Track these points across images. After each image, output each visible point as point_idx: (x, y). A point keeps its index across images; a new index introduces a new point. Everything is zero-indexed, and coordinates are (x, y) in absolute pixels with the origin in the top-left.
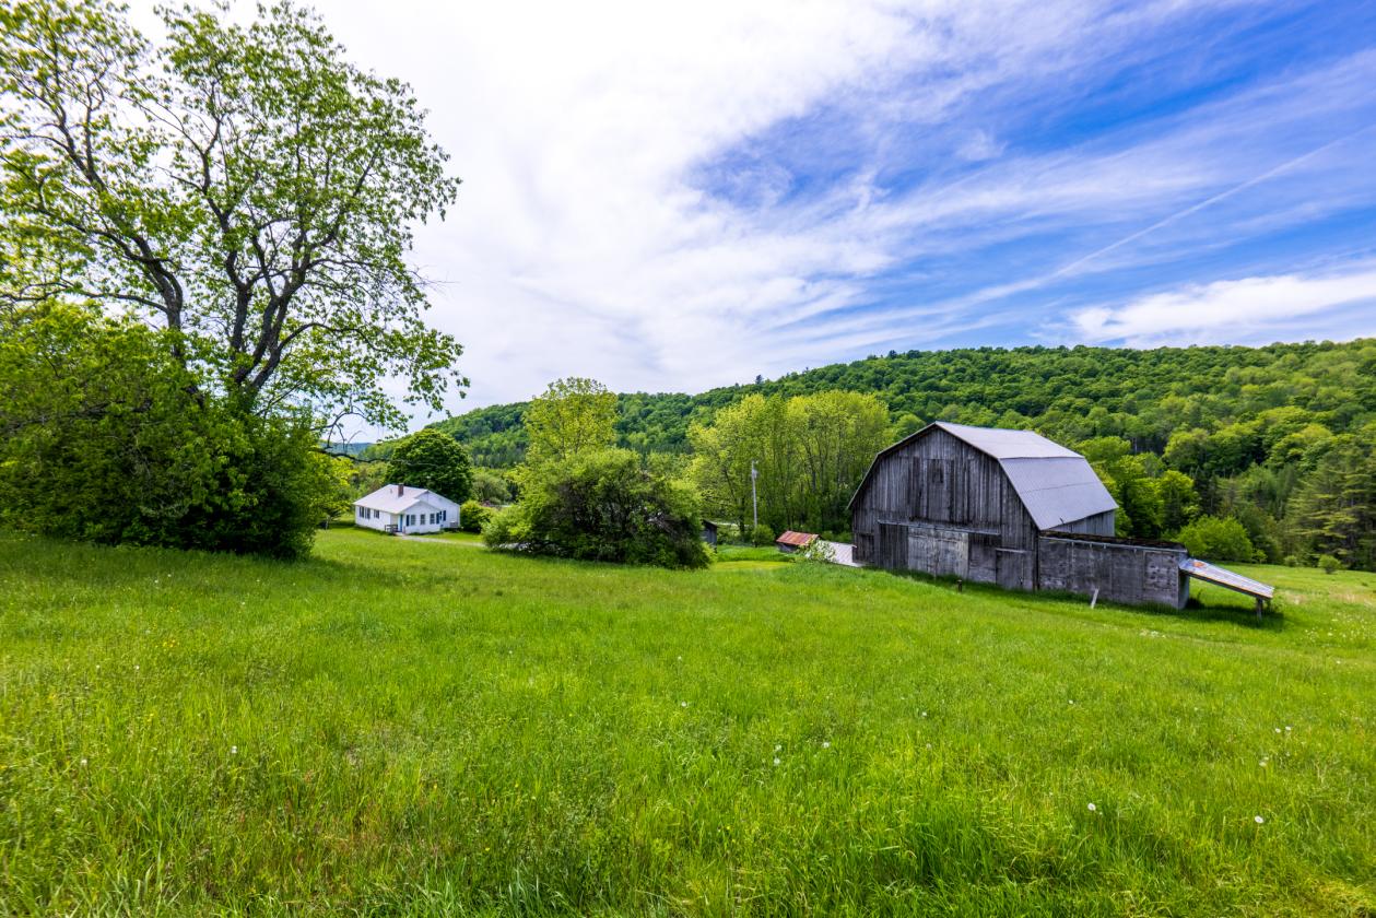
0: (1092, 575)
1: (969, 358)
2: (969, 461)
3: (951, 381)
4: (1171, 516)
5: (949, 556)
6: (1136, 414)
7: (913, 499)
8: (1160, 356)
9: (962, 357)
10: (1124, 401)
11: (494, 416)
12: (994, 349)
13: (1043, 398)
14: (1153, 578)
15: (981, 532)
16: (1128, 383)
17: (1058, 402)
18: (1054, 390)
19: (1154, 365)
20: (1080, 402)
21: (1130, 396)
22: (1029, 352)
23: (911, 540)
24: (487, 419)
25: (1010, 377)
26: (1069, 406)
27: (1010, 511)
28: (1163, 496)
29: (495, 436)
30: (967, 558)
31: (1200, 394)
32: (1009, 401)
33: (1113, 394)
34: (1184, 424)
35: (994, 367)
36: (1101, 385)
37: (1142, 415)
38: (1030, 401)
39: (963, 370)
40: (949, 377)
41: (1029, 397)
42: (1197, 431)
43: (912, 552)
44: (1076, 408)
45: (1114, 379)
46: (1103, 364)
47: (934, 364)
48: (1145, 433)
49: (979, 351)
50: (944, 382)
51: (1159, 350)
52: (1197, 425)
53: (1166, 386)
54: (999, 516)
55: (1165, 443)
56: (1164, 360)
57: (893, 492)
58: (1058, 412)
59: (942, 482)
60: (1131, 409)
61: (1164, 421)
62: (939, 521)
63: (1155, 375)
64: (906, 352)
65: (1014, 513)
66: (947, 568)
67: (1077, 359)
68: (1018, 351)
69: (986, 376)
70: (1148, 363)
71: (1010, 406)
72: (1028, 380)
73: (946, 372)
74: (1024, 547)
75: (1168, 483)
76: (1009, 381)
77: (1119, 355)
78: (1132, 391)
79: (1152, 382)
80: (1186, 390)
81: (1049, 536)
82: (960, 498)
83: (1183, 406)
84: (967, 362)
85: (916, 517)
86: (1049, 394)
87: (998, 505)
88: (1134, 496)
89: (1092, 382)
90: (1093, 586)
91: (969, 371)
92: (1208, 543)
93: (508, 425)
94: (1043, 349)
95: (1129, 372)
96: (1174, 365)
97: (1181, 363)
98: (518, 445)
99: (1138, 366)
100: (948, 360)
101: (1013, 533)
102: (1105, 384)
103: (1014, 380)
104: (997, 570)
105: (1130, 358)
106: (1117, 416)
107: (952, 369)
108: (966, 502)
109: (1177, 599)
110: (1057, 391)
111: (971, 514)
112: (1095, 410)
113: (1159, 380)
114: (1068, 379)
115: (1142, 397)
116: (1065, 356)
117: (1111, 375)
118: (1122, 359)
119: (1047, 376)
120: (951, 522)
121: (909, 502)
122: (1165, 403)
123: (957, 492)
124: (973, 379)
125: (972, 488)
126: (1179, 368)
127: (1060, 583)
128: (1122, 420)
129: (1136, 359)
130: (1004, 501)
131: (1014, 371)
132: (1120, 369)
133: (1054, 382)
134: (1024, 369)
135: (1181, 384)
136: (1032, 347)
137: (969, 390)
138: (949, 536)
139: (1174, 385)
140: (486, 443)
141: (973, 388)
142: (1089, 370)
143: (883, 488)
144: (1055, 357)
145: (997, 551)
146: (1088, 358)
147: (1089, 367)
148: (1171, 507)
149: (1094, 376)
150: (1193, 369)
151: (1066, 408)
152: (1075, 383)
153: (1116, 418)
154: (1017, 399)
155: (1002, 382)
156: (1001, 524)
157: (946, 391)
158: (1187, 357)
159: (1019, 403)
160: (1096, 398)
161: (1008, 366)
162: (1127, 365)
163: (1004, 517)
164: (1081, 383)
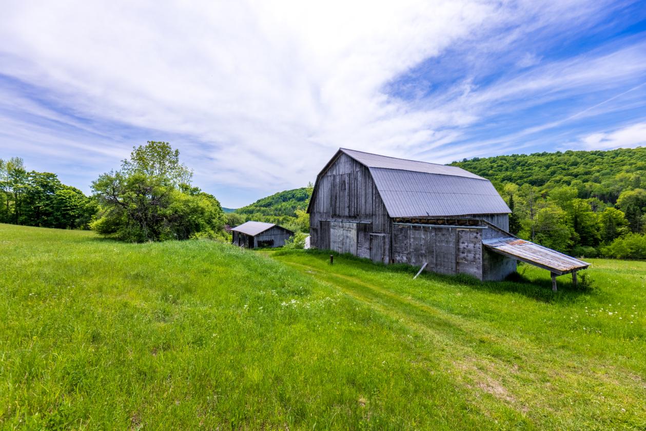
0: (424, 252)
1: (506, 160)
2: (357, 172)
3: (495, 171)
4: (609, 233)
5: (348, 240)
6: (600, 183)
7: (333, 203)
8: (617, 153)
9: (501, 159)
10: (593, 177)
11: (284, 195)
12: (520, 155)
13: (545, 177)
14: (463, 253)
15: (363, 222)
16: (597, 168)
17: (554, 179)
18: (552, 173)
19: (614, 158)
20: (566, 178)
21: (597, 174)
22: (539, 155)
23: (332, 230)
24: (281, 196)
25: (527, 168)
26: (560, 181)
27: (377, 205)
28: (604, 222)
29: (284, 204)
30: (356, 241)
31: (640, 171)
32: (525, 180)
33: (586, 173)
34: (630, 187)
35: (518, 164)
36: (581, 169)
37: (603, 183)
38: (537, 179)
39: (502, 166)
40: (493, 169)
41: (536, 177)
42: (637, 190)
43: (332, 238)
44: (564, 181)
45: (588, 166)
46: (582, 159)
47: (486, 164)
48: (605, 192)
49: (511, 157)
50: (491, 172)
51: (617, 150)
52: (638, 187)
53: (620, 168)
54: (371, 210)
55: (617, 197)
56: (620, 155)
57: (325, 200)
58: (552, 183)
59: (345, 189)
60: (597, 181)
61: (617, 186)
62: (344, 217)
63: (613, 163)
64: (472, 158)
65: (379, 206)
66: (347, 249)
67: (567, 157)
68: (533, 155)
69: (514, 168)
70: (609, 157)
71: (526, 182)
72: (537, 169)
73: (492, 167)
74: (384, 231)
75: (607, 214)
76: (527, 170)
77: (592, 154)
78: (598, 171)
79: (612, 166)
80: (633, 169)
81: (399, 222)
82: (353, 199)
83: (630, 178)
84: (504, 161)
85: (335, 215)
86: (549, 175)
87: (371, 202)
88: (582, 221)
89: (575, 168)
90: (424, 260)
91: (505, 166)
92: (632, 249)
93: (290, 199)
94: (547, 153)
95: (597, 162)
96: (626, 157)
97: (630, 156)
98: (292, 207)
99: (603, 159)
100: (494, 161)
101: (378, 221)
102: (582, 169)
103: (529, 169)
104: (370, 249)
105: (599, 155)
106: (587, 185)
107: (495, 165)
108: (356, 201)
109: (481, 272)
110: (553, 173)
111: (358, 210)
112: (574, 181)
113: (616, 165)
114: (561, 167)
115: (603, 175)
116: (559, 156)
117: (587, 164)
118: (594, 156)
119: (548, 167)
120: (350, 217)
121: (331, 206)
122: (618, 176)
123: (352, 195)
124: (507, 170)
125: (359, 191)
126: (629, 159)
127: (405, 258)
128: (591, 186)
129: (602, 156)
130: (374, 198)
131: (530, 165)
132: (592, 161)
133: (552, 169)
134: (535, 164)
135: (629, 167)
136: (541, 153)
137: (504, 175)
138: (348, 226)
139: (625, 168)
140: (280, 206)
141: (506, 174)
142: (573, 162)
143: (321, 197)
144: (553, 157)
145: (371, 235)
146: (572, 157)
147: (574, 161)
148: (609, 228)
149: (576, 165)
150: (638, 159)
151: (558, 182)
152: (564, 169)
153: (586, 185)
154: (530, 178)
155: (523, 170)
156: (372, 215)
157: (491, 176)
158: (635, 153)
159: (531, 180)
160: (576, 176)
161: (526, 163)
162: (596, 159)
163: (374, 210)
164: (568, 169)
